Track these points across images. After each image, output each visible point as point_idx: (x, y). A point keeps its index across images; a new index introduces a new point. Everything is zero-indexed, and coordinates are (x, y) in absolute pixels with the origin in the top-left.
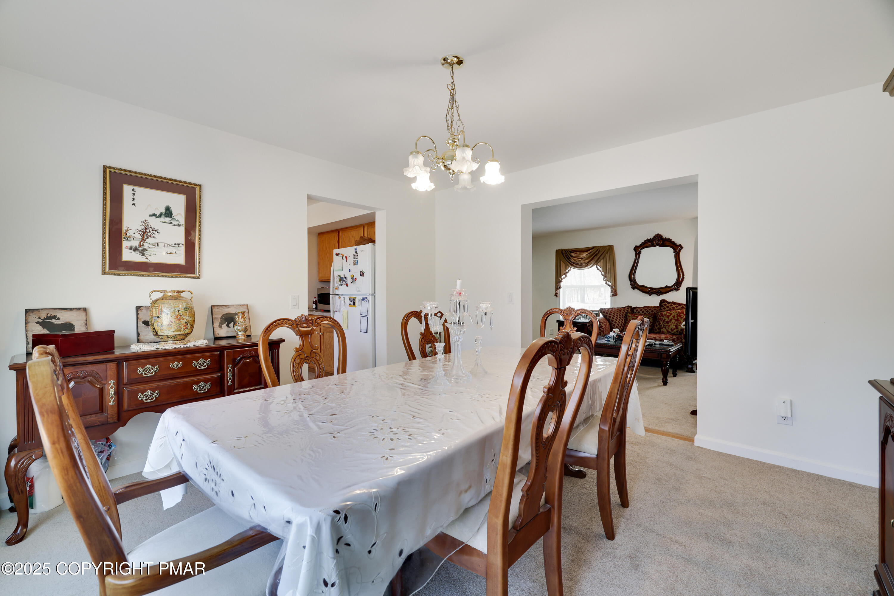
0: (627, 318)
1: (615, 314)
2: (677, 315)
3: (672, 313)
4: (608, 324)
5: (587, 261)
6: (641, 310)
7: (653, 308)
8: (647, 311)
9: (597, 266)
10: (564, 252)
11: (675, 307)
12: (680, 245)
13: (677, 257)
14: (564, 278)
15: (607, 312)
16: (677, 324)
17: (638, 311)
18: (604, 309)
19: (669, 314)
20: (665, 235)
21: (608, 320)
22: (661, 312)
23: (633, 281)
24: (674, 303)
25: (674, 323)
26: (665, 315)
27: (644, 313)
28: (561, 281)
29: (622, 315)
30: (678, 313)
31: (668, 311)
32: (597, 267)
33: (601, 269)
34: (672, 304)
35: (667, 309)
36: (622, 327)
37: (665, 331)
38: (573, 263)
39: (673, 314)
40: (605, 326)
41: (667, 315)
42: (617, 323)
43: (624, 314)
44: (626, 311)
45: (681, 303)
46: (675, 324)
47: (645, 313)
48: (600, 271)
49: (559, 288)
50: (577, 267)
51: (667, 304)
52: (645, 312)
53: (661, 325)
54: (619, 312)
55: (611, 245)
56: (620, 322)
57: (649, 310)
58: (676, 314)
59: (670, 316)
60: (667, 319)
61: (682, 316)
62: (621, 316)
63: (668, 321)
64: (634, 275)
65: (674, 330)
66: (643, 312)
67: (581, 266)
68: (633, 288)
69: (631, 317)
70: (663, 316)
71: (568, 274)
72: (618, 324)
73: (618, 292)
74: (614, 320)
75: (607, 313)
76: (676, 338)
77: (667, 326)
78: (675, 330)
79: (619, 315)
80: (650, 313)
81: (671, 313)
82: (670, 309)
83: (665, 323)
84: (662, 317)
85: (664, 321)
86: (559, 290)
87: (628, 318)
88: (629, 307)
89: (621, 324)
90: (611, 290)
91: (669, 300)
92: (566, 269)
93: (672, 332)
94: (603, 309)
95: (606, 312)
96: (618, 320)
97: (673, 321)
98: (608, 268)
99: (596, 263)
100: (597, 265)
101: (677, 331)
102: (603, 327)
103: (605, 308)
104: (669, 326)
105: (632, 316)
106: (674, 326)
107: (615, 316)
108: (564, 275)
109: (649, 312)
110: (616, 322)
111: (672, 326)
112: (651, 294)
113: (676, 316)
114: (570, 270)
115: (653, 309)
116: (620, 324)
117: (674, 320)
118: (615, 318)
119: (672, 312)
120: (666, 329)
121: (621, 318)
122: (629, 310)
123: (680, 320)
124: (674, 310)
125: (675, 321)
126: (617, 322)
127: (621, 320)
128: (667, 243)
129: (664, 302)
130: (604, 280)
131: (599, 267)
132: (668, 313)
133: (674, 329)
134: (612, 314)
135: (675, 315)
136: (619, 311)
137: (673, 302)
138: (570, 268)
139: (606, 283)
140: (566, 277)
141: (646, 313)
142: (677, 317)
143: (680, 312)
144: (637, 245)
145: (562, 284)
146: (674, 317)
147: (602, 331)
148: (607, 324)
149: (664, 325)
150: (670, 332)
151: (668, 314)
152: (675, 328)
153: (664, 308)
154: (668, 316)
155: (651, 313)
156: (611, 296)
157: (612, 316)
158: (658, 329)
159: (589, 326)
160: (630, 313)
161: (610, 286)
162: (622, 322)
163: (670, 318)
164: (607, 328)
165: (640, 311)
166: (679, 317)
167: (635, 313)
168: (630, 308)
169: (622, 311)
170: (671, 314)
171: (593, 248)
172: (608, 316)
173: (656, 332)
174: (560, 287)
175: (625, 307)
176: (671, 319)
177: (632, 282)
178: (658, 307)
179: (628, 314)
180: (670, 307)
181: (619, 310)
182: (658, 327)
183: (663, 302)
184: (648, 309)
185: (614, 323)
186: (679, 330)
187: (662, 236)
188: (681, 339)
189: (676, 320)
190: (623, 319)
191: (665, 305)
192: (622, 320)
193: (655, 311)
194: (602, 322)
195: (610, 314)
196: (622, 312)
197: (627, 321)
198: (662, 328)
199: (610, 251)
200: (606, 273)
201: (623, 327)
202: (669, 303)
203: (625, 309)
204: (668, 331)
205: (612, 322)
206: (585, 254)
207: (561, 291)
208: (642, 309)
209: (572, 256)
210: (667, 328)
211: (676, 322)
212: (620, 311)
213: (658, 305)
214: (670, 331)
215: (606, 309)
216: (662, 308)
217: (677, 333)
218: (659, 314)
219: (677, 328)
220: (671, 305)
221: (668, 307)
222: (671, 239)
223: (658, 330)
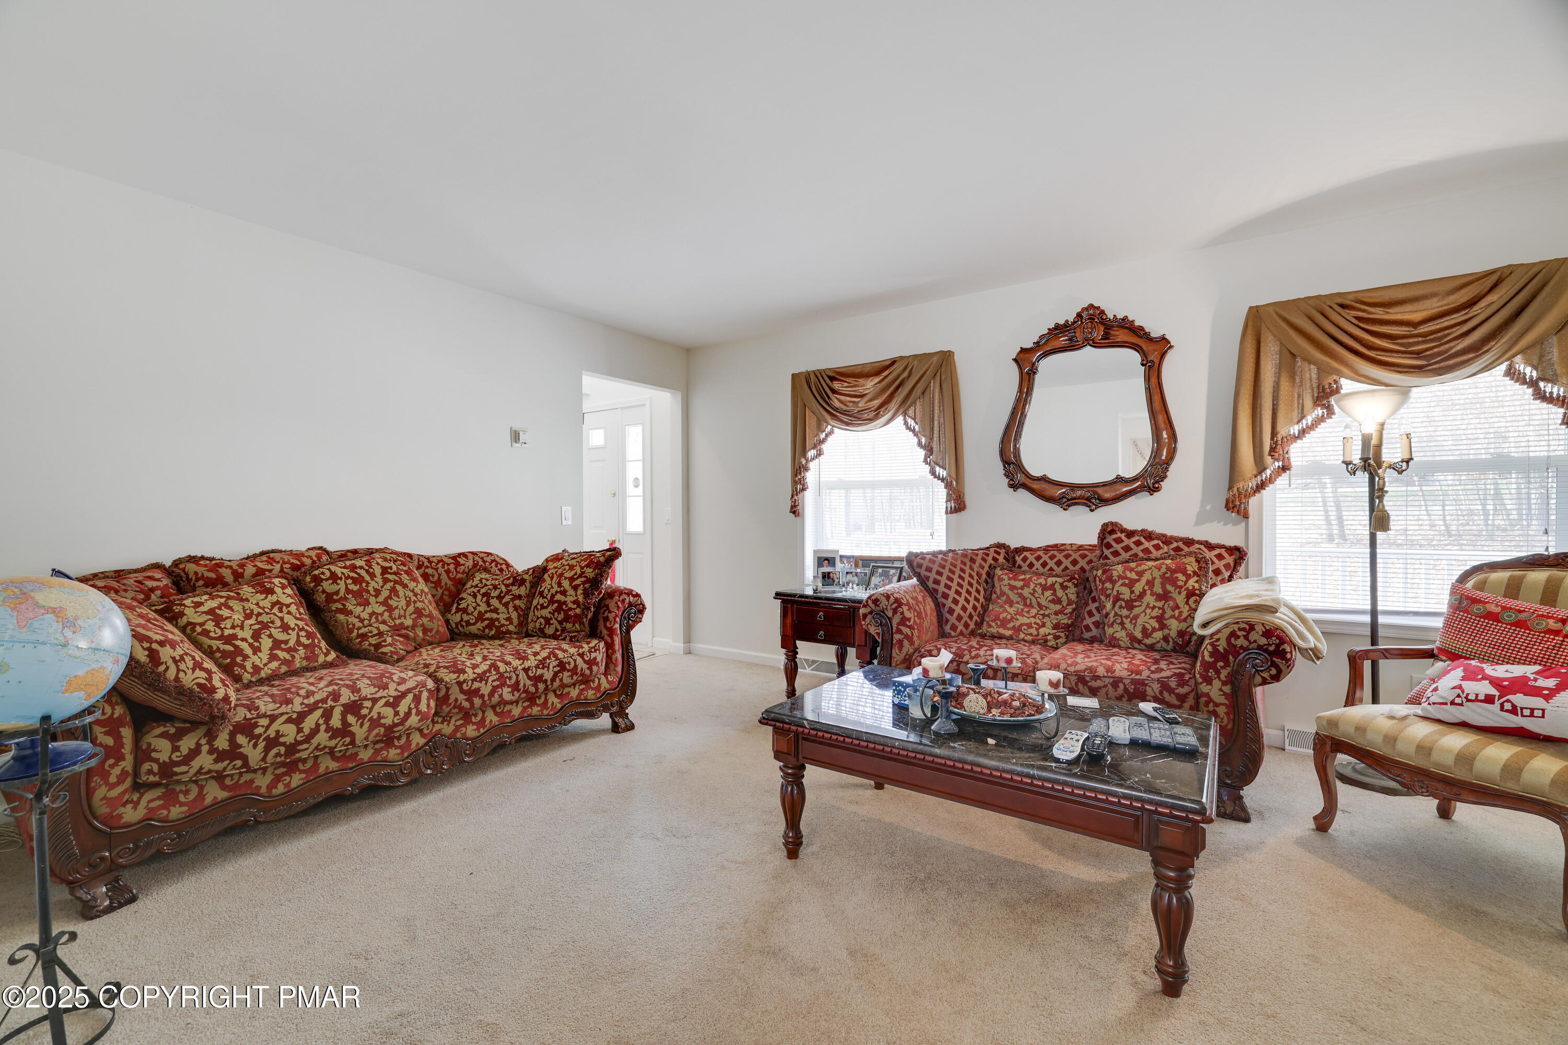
0: (993, 586)
1: (953, 573)
2: (1163, 576)
3: (1144, 571)
4: (930, 605)
5: (876, 403)
6: (1038, 558)
7: (1076, 551)
8: (1059, 563)
9: (905, 419)
10: (813, 377)
11: (1152, 549)
12: (1164, 340)
13: (1154, 380)
14: (813, 459)
15: (931, 565)
16: (1164, 612)
17: (1028, 562)
18: (922, 553)
19: (1133, 576)
20: (1114, 309)
21: (932, 593)
22: (1106, 564)
23: (1013, 463)
24: (1149, 535)
25: (1154, 607)
26: (1120, 577)
27: (1048, 568)
28: (807, 469)
29: (979, 575)
30: (1163, 569)
31: (1127, 562)
32: (906, 423)
33: (917, 428)
34: (1143, 540)
35: (1125, 556)
36: (975, 618)
37: (1121, 635)
38: (836, 409)
39: (1147, 576)
40: (919, 615)
41: (1126, 578)
42: (960, 605)
43: (984, 573)
44: (990, 560)
45: (1169, 534)
46: (1156, 612)
47: (1051, 569)
48: (916, 435)
49: (803, 489)
50: (847, 424)
51: (1123, 536)
52: (1051, 564)
53: (1107, 615)
54: (968, 564)
55: (945, 349)
56: (972, 599)
57: (1063, 560)
58: (1157, 574)
59: (1138, 581)
60: (1126, 593)
61: (1180, 583)
62: (976, 577)
63: (1133, 601)
64: (1017, 440)
65: (1155, 635)
66: (1044, 565)
67: (859, 419)
68: (1014, 486)
69: (1006, 582)
70: (1114, 583)
71: (824, 447)
72: (964, 609)
73: (968, 500)
74: (952, 594)
75: (929, 570)
76: (1175, 674)
77: (1127, 617)
78: (1158, 635)
79: (966, 576)
80: (1066, 568)
81: (1140, 569)
82: (1136, 555)
83: (1121, 607)
84: (1108, 585)
85: (1117, 599)
86: (800, 496)
87: (997, 584)
88: (1000, 546)
89: (975, 608)
90: (948, 494)
91: (1130, 526)
92: (820, 429)
93: (1148, 641)
94: (916, 555)
95: (925, 564)
96: (963, 591)
97: (1149, 599)
98: (936, 423)
99: (904, 409)
100: (905, 414)
101: (1166, 639)
102: (909, 620)
103: (925, 551)
104: (1136, 617)
105: (1010, 579)
106: (1152, 618)
107: (956, 578)
108: (813, 448)
109: (1062, 567)
110: (956, 602)
111: (1147, 619)
112: (1069, 506)
113: (1158, 582)
114: (831, 432)
115: (1075, 556)
116: (970, 608)
117: (1152, 594)
118: (954, 586)
119: (1144, 567)
120: (1124, 628)
121: (975, 585)
122: (1001, 559)
123: (1175, 595)
124: (1149, 559)
125: (1157, 600)
126: (962, 601)
127: (974, 593)
128: (1121, 336)
129: (1112, 532)
130: (925, 461)
131: (911, 422)
132: (1131, 570)
133: (1154, 630)
134: (946, 573)
135: (1154, 579)
136: (967, 561)
137: (1143, 531)
138: (829, 427)
139: (933, 473)
140: (820, 454)
141: (1055, 567)
142: (1163, 586)
143: (1173, 566)
144: (1024, 347)
145: (810, 477)
146: (1150, 583)
147: (907, 637)
148: (928, 608)
149: (1116, 614)
150: (1139, 642)
151: (1128, 574)
152: (1157, 626)
153: (1115, 554)
154: (1131, 584)
155: (1071, 567)
156: (947, 513)
157: (943, 580)
158: (1097, 624)
159: (865, 616)
160: (1002, 569)
161: (943, 480)
162: (977, 599)
163: (1138, 588)
164: (926, 624)
165: (1035, 562)
166: (1169, 587)
167: (1020, 567)
168: (1003, 551)
169: (979, 560)
170: (1140, 574)
171: (894, 362)
172: (931, 580)
173: (1087, 635)
174: (803, 485)
175: (987, 548)
176: (1142, 595)
177: (1009, 464)
178: (1092, 548)
179: (998, 572)
180: (1137, 550)
181: (969, 557)
182: (1094, 619)
183: (1109, 530)
184: (1060, 556)
185: (949, 603)
186: (1173, 634)
187: (1103, 312)
188: (1192, 682)
189: (1159, 597)
190: (981, 589)
191: (1118, 541)
192: (978, 591)
193: (1082, 563)
194: (908, 604)
195: (939, 573)
196: (977, 564)
197: (994, 596)
198: (1112, 625)
199: (943, 369)
200: (932, 439)
201: (979, 616)
202: (1130, 534)
203: (988, 555)
204: (1133, 639)
205: (944, 601)
206: (870, 385)
207: (809, 499)
208: (1041, 553)
209: (834, 391)
210: (1128, 625)
211: (1160, 604)
212: (973, 561)
213: (1095, 541)
214: (1139, 635)
215: (928, 554)
216: (1107, 552)
217: (1164, 645)
218: (1100, 572)
219: (1163, 626)
220: (1138, 543)
221: (1127, 549)
222: (1130, 319)
223: (1095, 632)
